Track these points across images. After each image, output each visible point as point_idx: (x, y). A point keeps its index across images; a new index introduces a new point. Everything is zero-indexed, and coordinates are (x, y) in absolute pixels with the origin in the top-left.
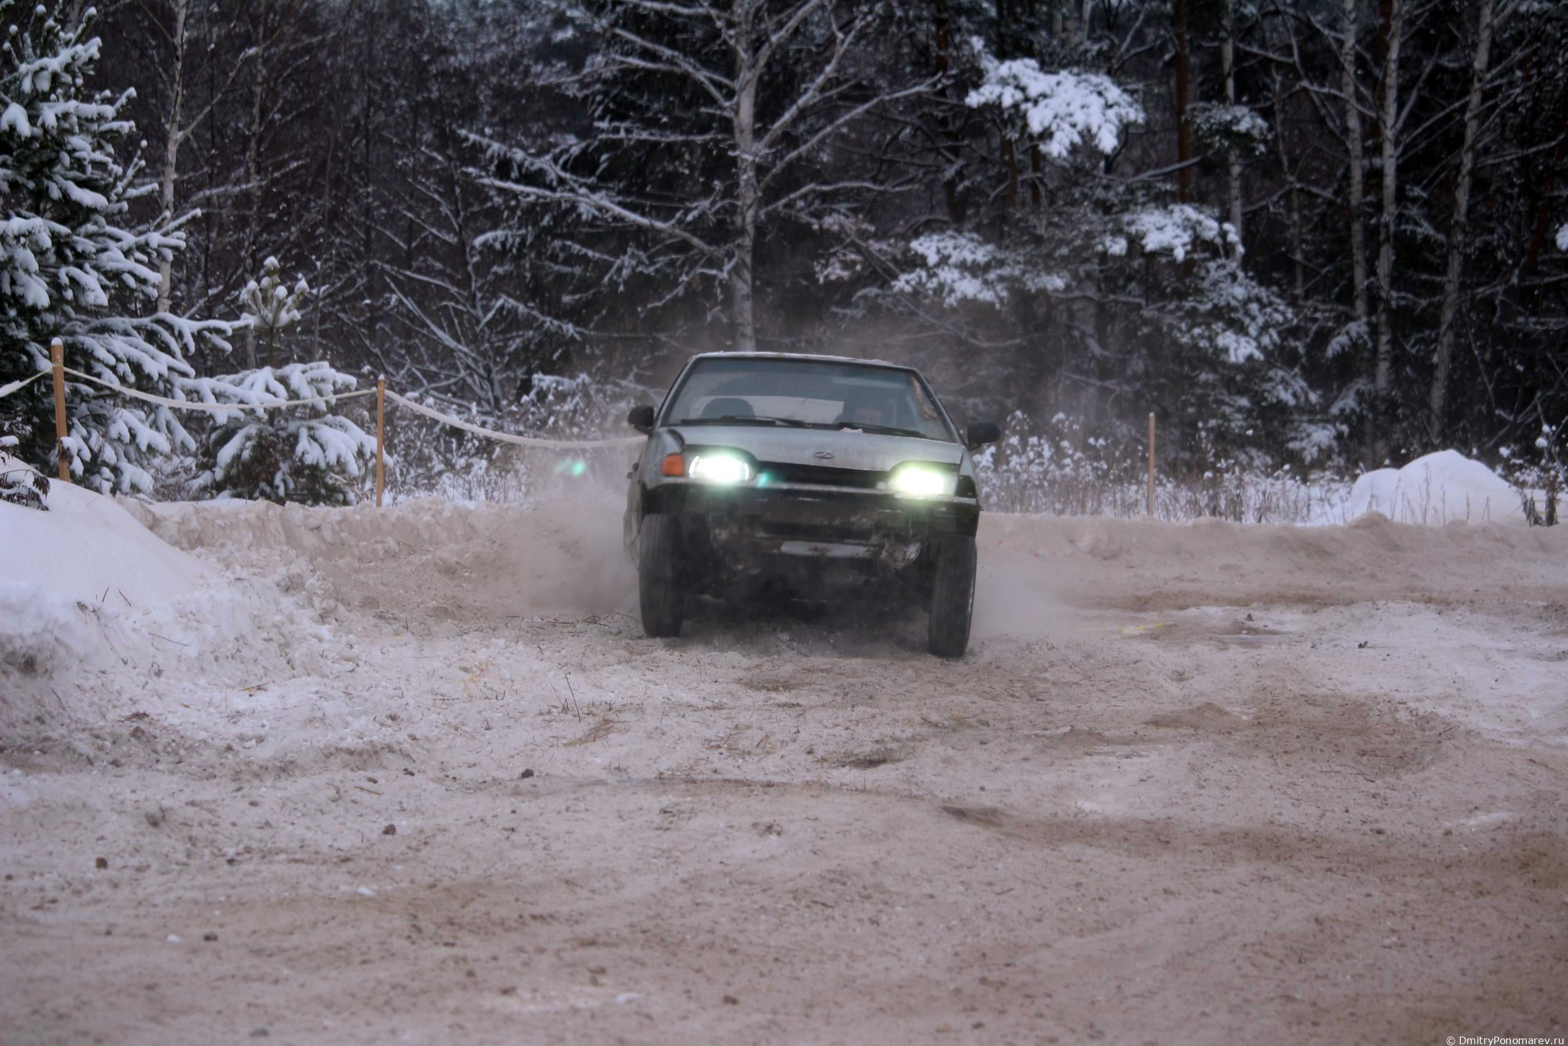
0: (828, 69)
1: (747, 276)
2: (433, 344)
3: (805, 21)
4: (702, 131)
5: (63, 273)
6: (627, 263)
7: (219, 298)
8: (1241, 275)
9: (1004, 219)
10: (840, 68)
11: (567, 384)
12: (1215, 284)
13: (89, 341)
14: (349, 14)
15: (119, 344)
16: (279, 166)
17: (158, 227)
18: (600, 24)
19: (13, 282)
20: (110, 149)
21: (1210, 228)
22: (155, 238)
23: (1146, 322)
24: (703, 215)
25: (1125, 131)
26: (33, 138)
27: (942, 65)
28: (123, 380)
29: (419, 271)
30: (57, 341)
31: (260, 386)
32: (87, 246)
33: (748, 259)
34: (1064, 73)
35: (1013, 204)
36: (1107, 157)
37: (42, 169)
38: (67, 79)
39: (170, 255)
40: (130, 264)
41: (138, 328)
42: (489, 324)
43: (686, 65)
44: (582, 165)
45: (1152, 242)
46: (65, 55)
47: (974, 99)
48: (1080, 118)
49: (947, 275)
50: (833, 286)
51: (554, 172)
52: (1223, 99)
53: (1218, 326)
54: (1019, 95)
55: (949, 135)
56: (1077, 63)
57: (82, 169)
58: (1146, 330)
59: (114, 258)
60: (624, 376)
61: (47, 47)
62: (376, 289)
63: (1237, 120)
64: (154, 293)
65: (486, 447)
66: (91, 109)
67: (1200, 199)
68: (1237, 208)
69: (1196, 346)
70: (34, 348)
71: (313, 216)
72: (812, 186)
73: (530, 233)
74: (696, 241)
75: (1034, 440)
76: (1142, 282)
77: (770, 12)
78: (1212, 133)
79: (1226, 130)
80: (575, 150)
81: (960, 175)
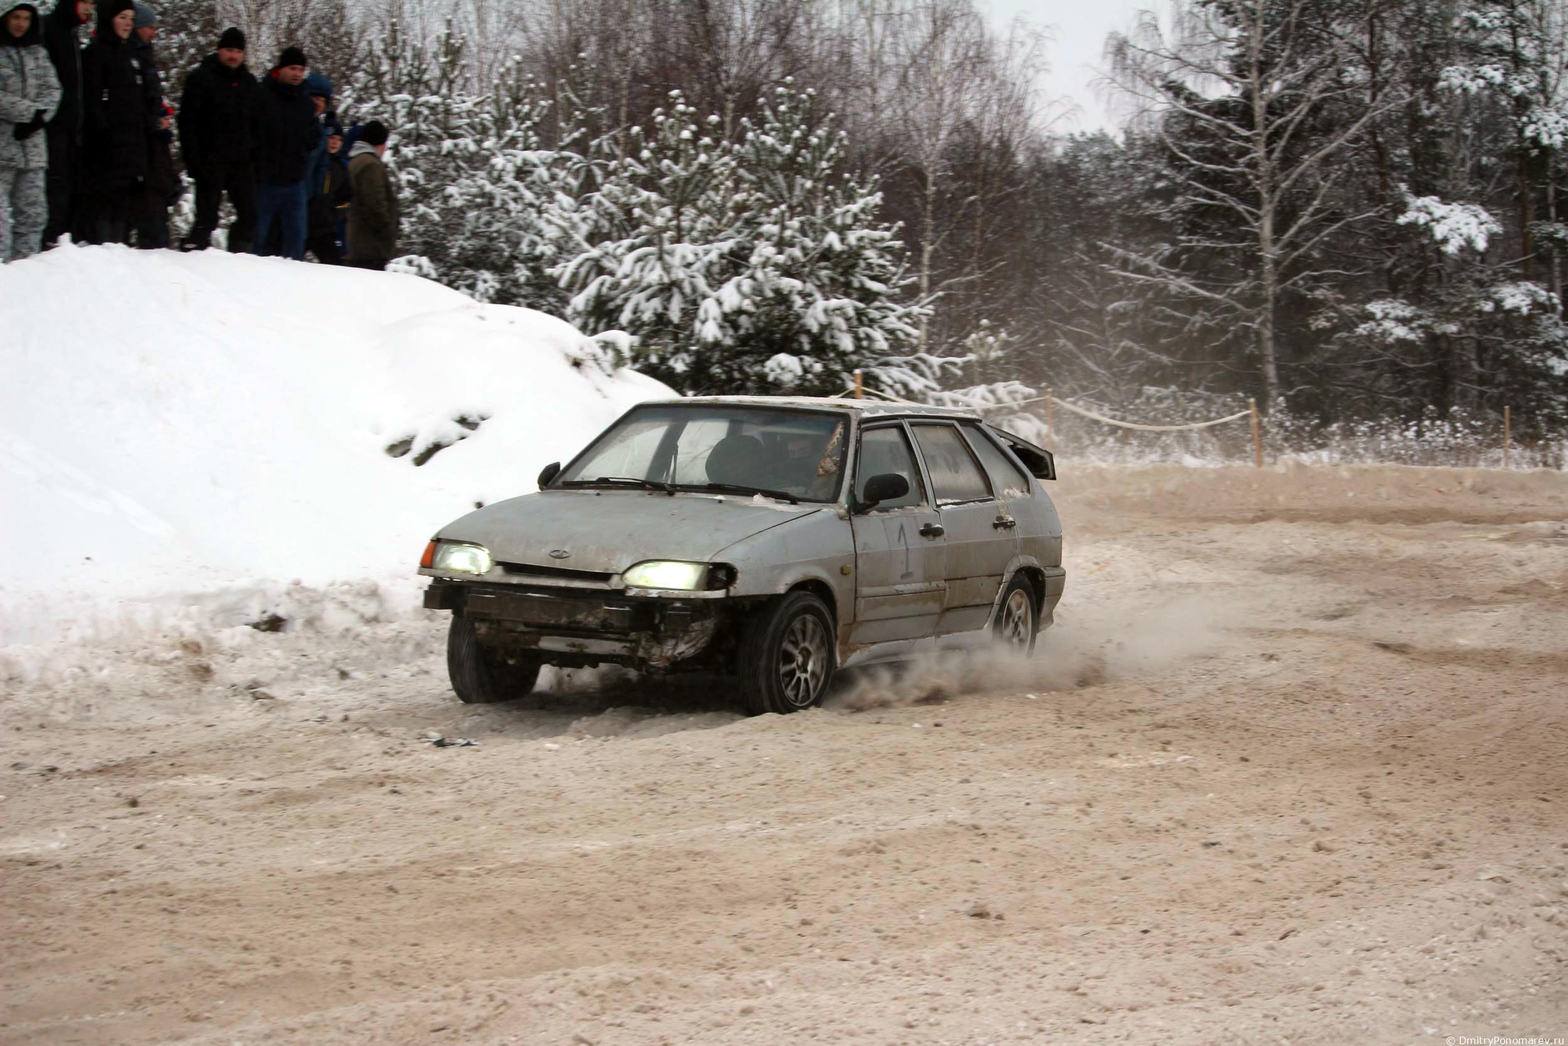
0: (1316, 203)
1: (1269, 325)
2: (1085, 369)
3: (1302, 175)
4: (1242, 241)
5: (862, 331)
6: (1198, 319)
7: (954, 344)
8: (1561, 323)
9: (1420, 291)
10: (1323, 202)
11: (1164, 392)
12: (1546, 328)
13: (878, 371)
14: (1030, 173)
15: (895, 372)
16: (990, 266)
17: (917, 303)
18: (1180, 179)
19: (832, 337)
20: (889, 257)
21: (1542, 295)
22: (916, 309)
23: (1506, 351)
24: (1242, 292)
25: (1492, 238)
26: (843, 252)
27: (1382, 200)
28: (897, 393)
29: (1077, 326)
30: (857, 371)
31: (979, 396)
32: (875, 314)
33: (1270, 316)
34: (1454, 205)
35: (1426, 282)
36: (1480, 253)
37: (848, 271)
38: (862, 216)
39: (924, 319)
40: (900, 325)
41: (906, 363)
42: (1118, 357)
43: (1232, 202)
44: (1171, 261)
45: (1508, 304)
46: (861, 203)
47: (1402, 220)
48: (1465, 231)
49: (1388, 324)
50: (1320, 331)
51: (1154, 266)
52: (1547, 217)
53: (1548, 353)
54: (1428, 218)
55: (1388, 241)
56: (1461, 198)
57: (872, 269)
58: (1506, 356)
59: (892, 322)
60: (1197, 387)
61: (850, 198)
62: (1050, 335)
63: (1556, 232)
64: (915, 341)
65: (1114, 430)
66: (876, 234)
67: (1536, 278)
68: (1558, 284)
69: (1535, 366)
70: (845, 375)
71: (1012, 294)
72: (1306, 273)
73: (1140, 302)
74: (1239, 306)
75: (1438, 422)
76: (1504, 327)
77: (1282, 169)
78: (1543, 239)
79: (1550, 237)
80: (1167, 253)
81: (1395, 265)
